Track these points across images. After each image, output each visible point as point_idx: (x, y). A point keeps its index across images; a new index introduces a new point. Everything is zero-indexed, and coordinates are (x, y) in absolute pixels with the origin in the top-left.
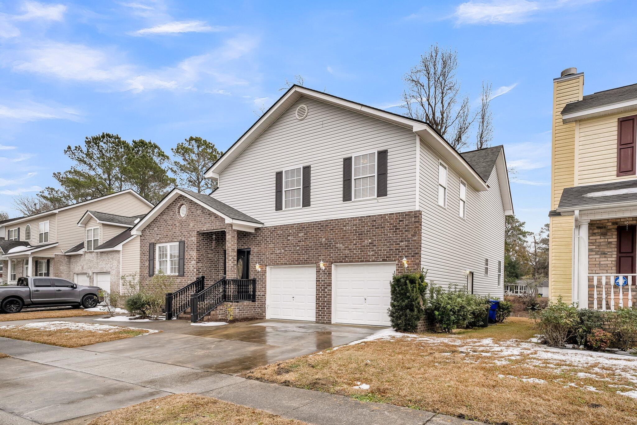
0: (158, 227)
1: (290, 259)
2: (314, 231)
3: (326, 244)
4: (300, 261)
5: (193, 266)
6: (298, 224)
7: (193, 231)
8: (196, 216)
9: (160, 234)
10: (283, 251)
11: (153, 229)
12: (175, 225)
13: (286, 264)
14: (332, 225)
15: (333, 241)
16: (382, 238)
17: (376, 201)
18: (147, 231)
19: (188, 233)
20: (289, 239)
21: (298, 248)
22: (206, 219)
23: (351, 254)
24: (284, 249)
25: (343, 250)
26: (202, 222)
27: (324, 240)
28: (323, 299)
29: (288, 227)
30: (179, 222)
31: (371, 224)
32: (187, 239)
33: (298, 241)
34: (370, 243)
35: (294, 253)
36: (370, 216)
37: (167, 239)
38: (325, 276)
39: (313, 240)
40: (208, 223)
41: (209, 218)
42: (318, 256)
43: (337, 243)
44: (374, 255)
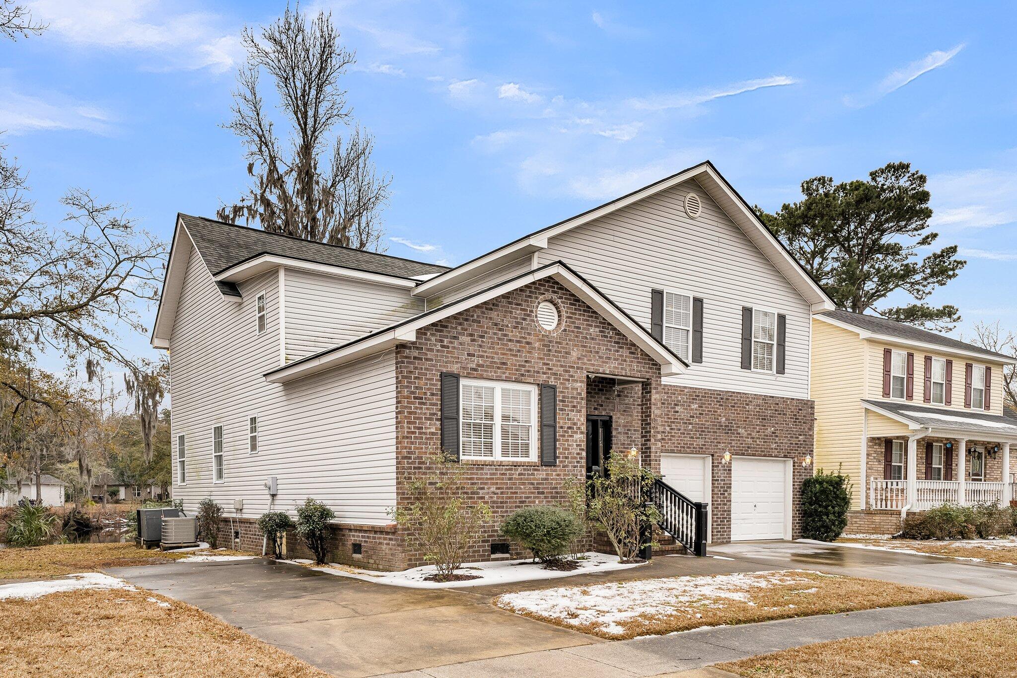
0: (471, 335)
1: (679, 444)
2: (711, 404)
3: (726, 426)
4: (694, 448)
5: (577, 445)
6: (691, 388)
7: (578, 368)
8: (586, 338)
9: (482, 356)
10: (668, 429)
11: (455, 338)
12: (528, 343)
13: (672, 451)
14: (734, 400)
15: (735, 424)
16: (784, 427)
17: (773, 378)
18: (433, 339)
19: (566, 371)
20: (677, 410)
21: (690, 427)
22: (610, 350)
23: (754, 444)
24: (669, 426)
25: (745, 438)
26: (600, 354)
27: (724, 419)
28: (722, 508)
29: (676, 390)
30: (540, 340)
31: (774, 407)
32: (561, 383)
33: (691, 417)
34: (773, 433)
35: (684, 434)
36: (773, 397)
37: (504, 373)
38: (724, 473)
39: (710, 418)
40: (615, 359)
41: (618, 351)
42: (717, 442)
43: (739, 427)
44: (776, 449)
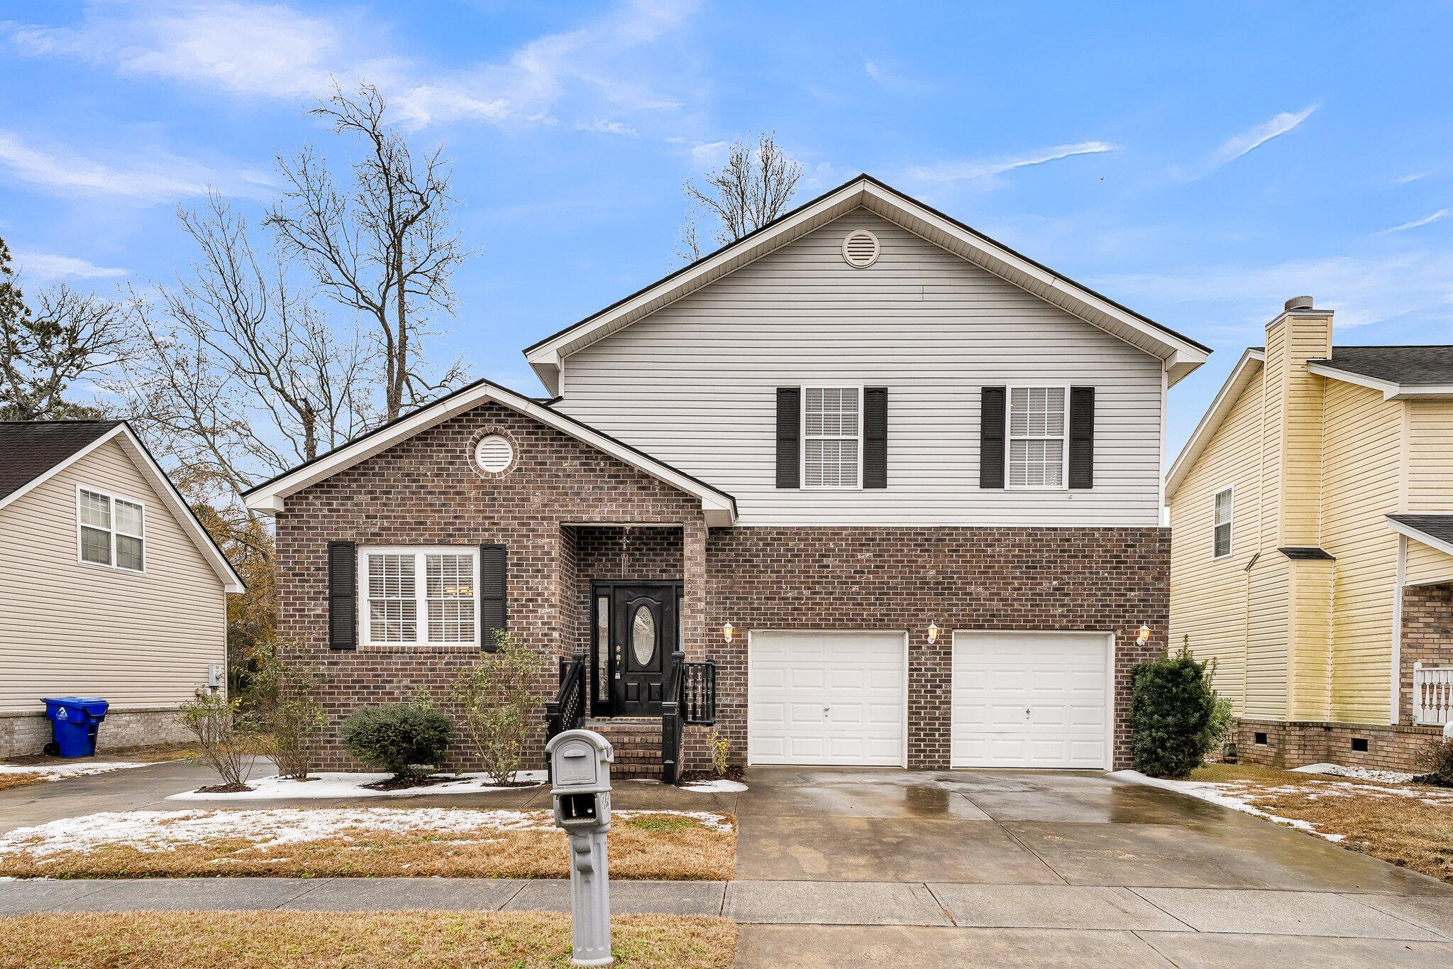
0: (371, 492)
1: (831, 615)
2: (902, 550)
3: (938, 583)
4: (863, 620)
6: (856, 528)
7: (543, 518)
8: (558, 476)
9: (388, 517)
10: (806, 593)
11: (348, 498)
12: (458, 493)
13: (817, 626)
14: (955, 540)
15: (959, 578)
16: (1086, 579)
17: (1065, 497)
18: (318, 502)
19: (523, 524)
20: (825, 563)
21: (855, 588)
22: (601, 488)
23: (1007, 611)
24: (809, 588)
25: (984, 600)
26: (583, 496)
27: (933, 572)
28: (930, 713)
29: (823, 534)
30: (477, 487)
31: (1058, 546)
32: (515, 541)
33: (856, 572)
34: (1055, 589)
35: (842, 599)
36: (1055, 529)
37: (422, 535)
38: (935, 659)
39: (901, 572)
40: (610, 500)
41: (615, 488)
42: (915, 610)
43: (970, 583)
44: (1065, 616)
